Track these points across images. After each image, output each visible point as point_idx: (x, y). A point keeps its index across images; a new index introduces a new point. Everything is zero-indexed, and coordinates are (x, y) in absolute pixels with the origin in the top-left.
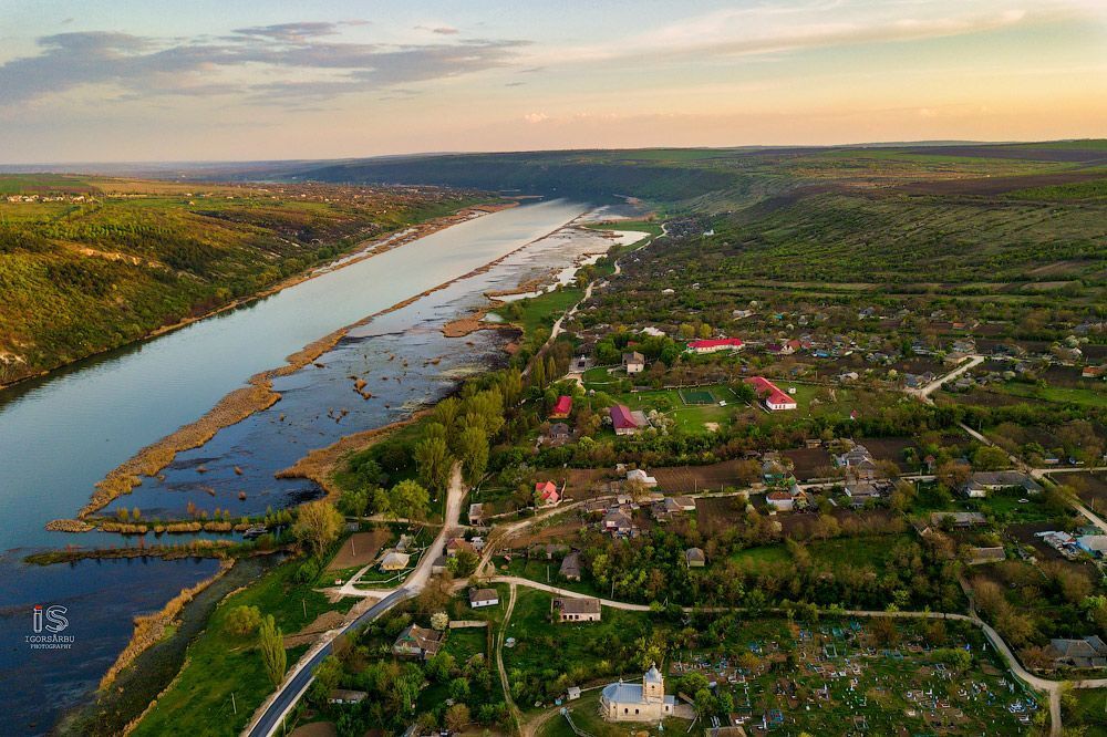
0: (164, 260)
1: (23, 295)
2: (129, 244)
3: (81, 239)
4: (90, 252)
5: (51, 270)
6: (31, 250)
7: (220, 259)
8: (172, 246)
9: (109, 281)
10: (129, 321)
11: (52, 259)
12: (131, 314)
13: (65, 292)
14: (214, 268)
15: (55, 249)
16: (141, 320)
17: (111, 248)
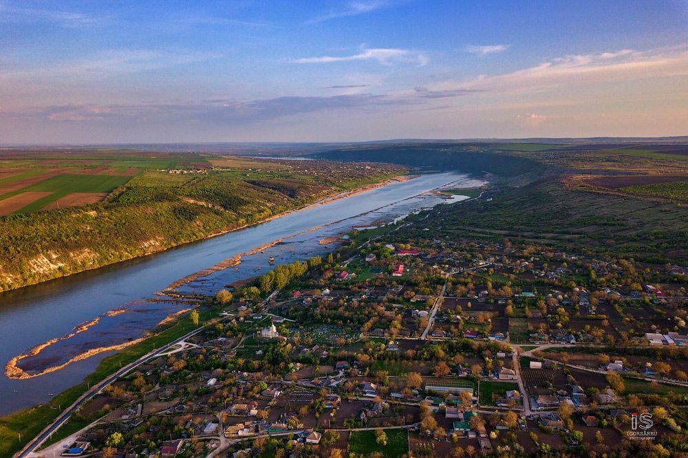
0: (221, 205)
1: (163, 219)
2: (208, 198)
3: (190, 196)
4: (192, 201)
5: (175, 209)
6: (169, 200)
7: (245, 205)
8: (226, 199)
9: (197, 214)
10: (200, 231)
11: (176, 204)
12: (201, 228)
13: (178, 219)
14: (242, 209)
15: (178, 200)
16: (205, 231)
17: (201, 200)
